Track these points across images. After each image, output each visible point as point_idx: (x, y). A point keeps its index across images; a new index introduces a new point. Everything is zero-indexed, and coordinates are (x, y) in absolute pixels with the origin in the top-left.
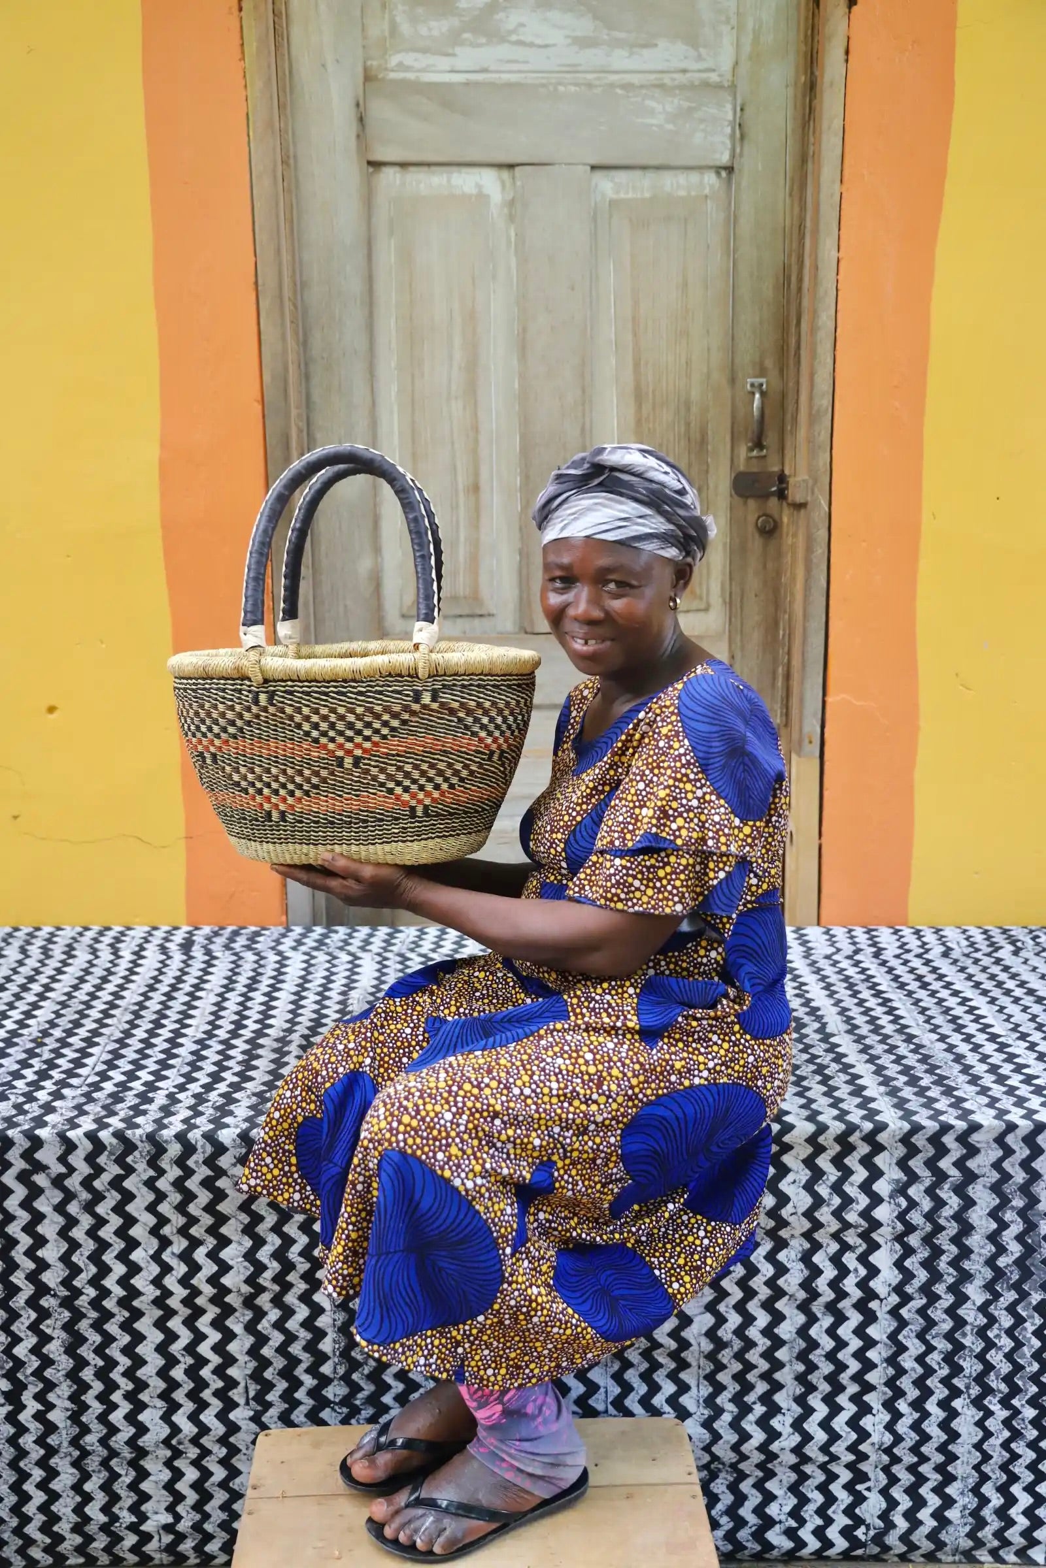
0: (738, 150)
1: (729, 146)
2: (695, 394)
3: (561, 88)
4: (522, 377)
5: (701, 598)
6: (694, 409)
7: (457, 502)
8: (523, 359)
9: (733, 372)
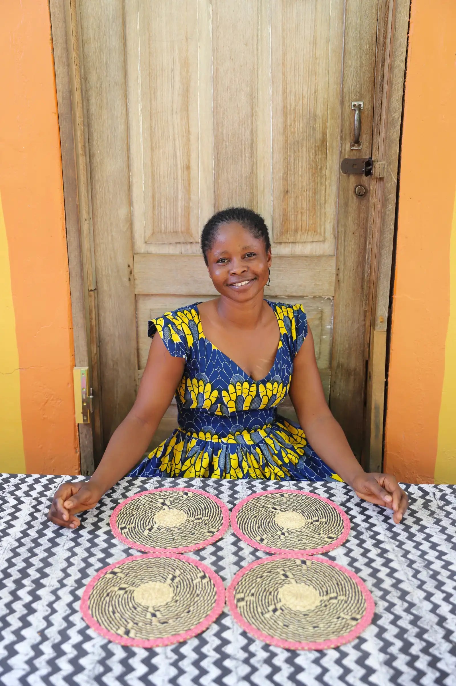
2: (319, 112)
4: (215, 99)
5: (320, 234)
6: (319, 121)
7: (177, 176)
8: (216, 89)
9: (342, 97)
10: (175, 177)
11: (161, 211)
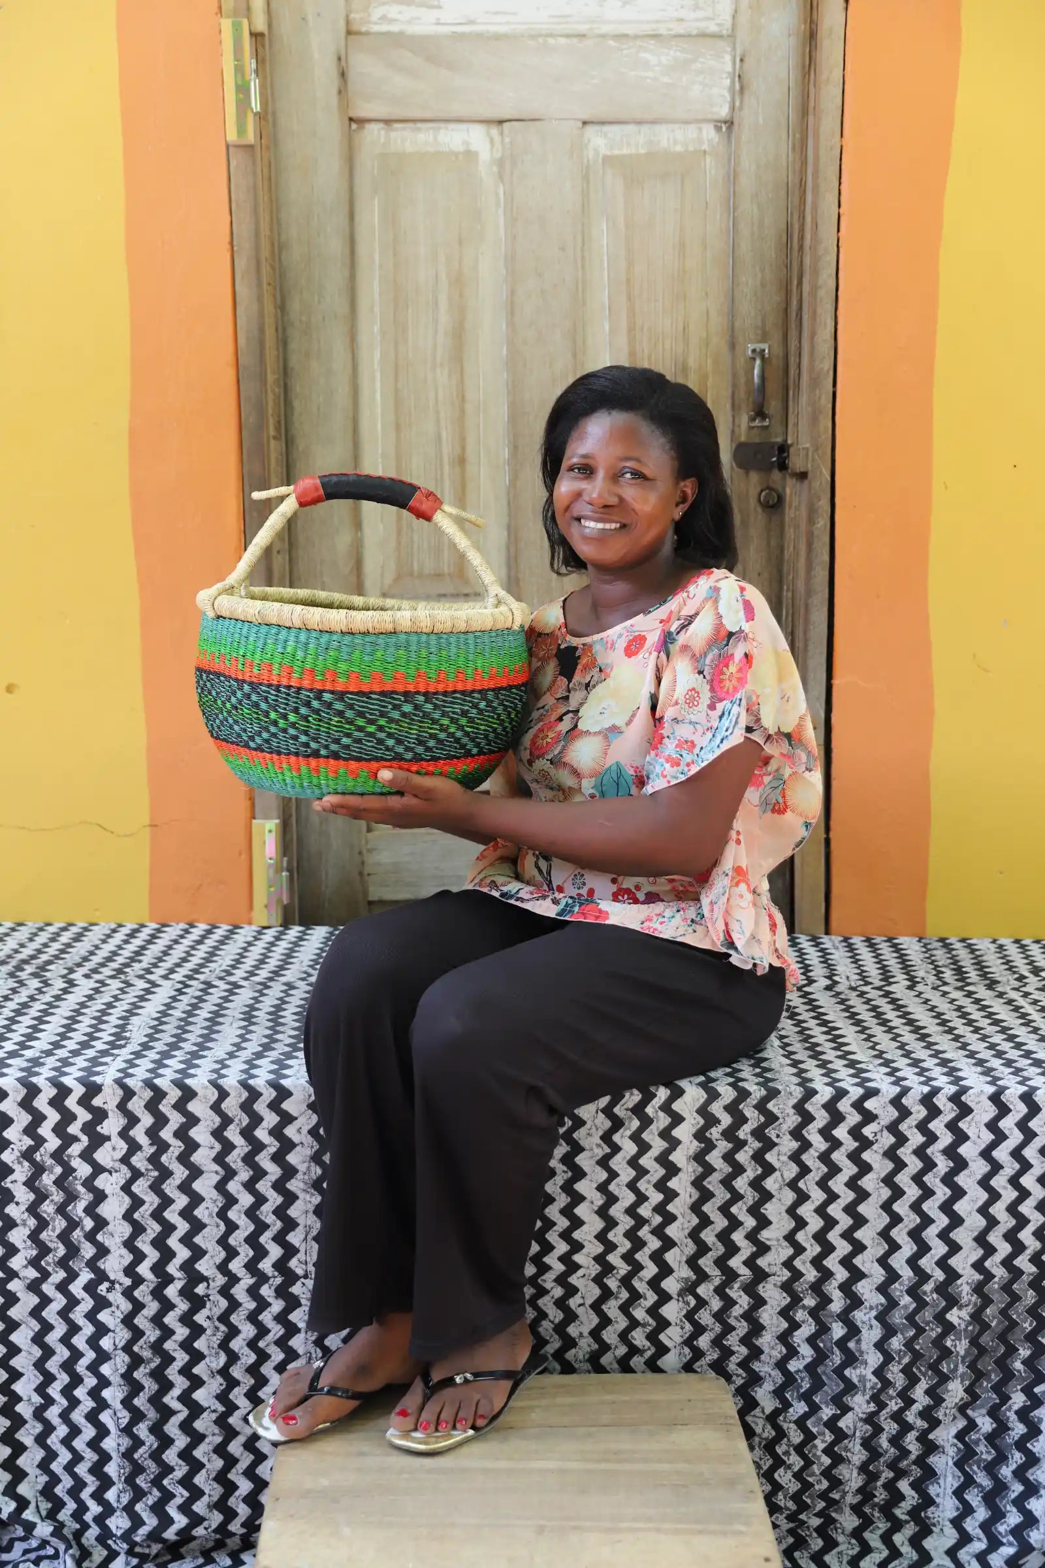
0: (737, 104)
1: (729, 99)
2: (692, 363)
3: (551, 41)
4: (510, 342)
6: (693, 376)
7: (442, 475)
8: (511, 324)
9: (733, 336)
10: (439, 477)
11: (412, 538)
